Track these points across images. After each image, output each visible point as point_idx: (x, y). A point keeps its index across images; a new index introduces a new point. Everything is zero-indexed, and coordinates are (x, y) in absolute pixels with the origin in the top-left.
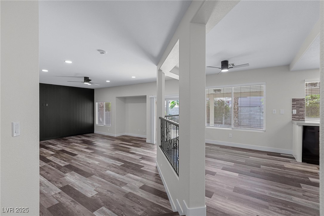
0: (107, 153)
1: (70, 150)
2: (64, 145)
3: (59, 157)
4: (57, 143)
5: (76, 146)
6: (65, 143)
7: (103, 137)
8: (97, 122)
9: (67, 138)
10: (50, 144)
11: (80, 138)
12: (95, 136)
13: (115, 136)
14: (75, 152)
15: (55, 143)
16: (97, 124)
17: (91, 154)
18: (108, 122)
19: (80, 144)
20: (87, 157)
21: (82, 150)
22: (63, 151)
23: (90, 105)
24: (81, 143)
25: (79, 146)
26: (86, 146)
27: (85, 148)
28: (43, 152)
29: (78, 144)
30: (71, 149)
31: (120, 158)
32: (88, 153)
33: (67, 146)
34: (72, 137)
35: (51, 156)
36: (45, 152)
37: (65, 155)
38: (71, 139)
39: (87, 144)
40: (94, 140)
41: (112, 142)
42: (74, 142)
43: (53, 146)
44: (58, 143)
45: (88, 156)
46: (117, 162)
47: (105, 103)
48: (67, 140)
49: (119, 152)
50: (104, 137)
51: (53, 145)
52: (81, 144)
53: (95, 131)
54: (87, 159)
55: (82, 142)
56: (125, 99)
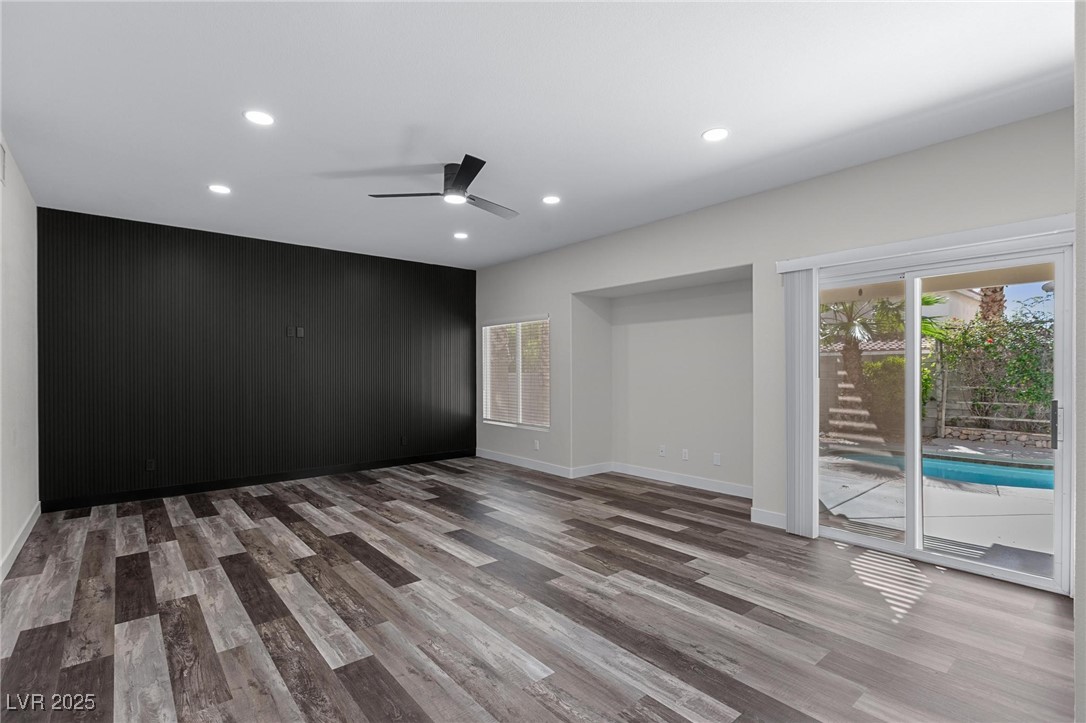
0: (570, 581)
1: (384, 542)
2: (359, 508)
3: (327, 582)
4: (335, 496)
5: (409, 517)
6: (365, 498)
7: (521, 477)
8: (486, 411)
9: (374, 473)
10: (309, 496)
11: (421, 478)
12: (483, 468)
13: (571, 477)
14: (405, 559)
15: (328, 492)
16: (489, 418)
17: (484, 578)
18: (533, 411)
19: (424, 508)
20: (466, 607)
21: (436, 549)
22: (351, 544)
23: (460, 337)
24: (430, 501)
25: (420, 519)
26: (449, 518)
27: (451, 534)
28: (269, 543)
29: (417, 505)
30: (385, 537)
31: (673, 638)
32: (471, 574)
33: (371, 513)
34: (393, 470)
35: (291, 572)
36: (275, 539)
37: (357, 573)
38: (388, 481)
39: (453, 507)
40: (483, 489)
41: (565, 504)
42: (403, 497)
43: (317, 507)
44: (340, 493)
45: (471, 596)
46: (666, 677)
47: (520, 324)
48: (373, 481)
49: (640, 583)
50: (523, 479)
51: (320, 502)
52: (431, 506)
53: (481, 450)
54: (470, 620)
55: (433, 496)
56: (610, 304)
